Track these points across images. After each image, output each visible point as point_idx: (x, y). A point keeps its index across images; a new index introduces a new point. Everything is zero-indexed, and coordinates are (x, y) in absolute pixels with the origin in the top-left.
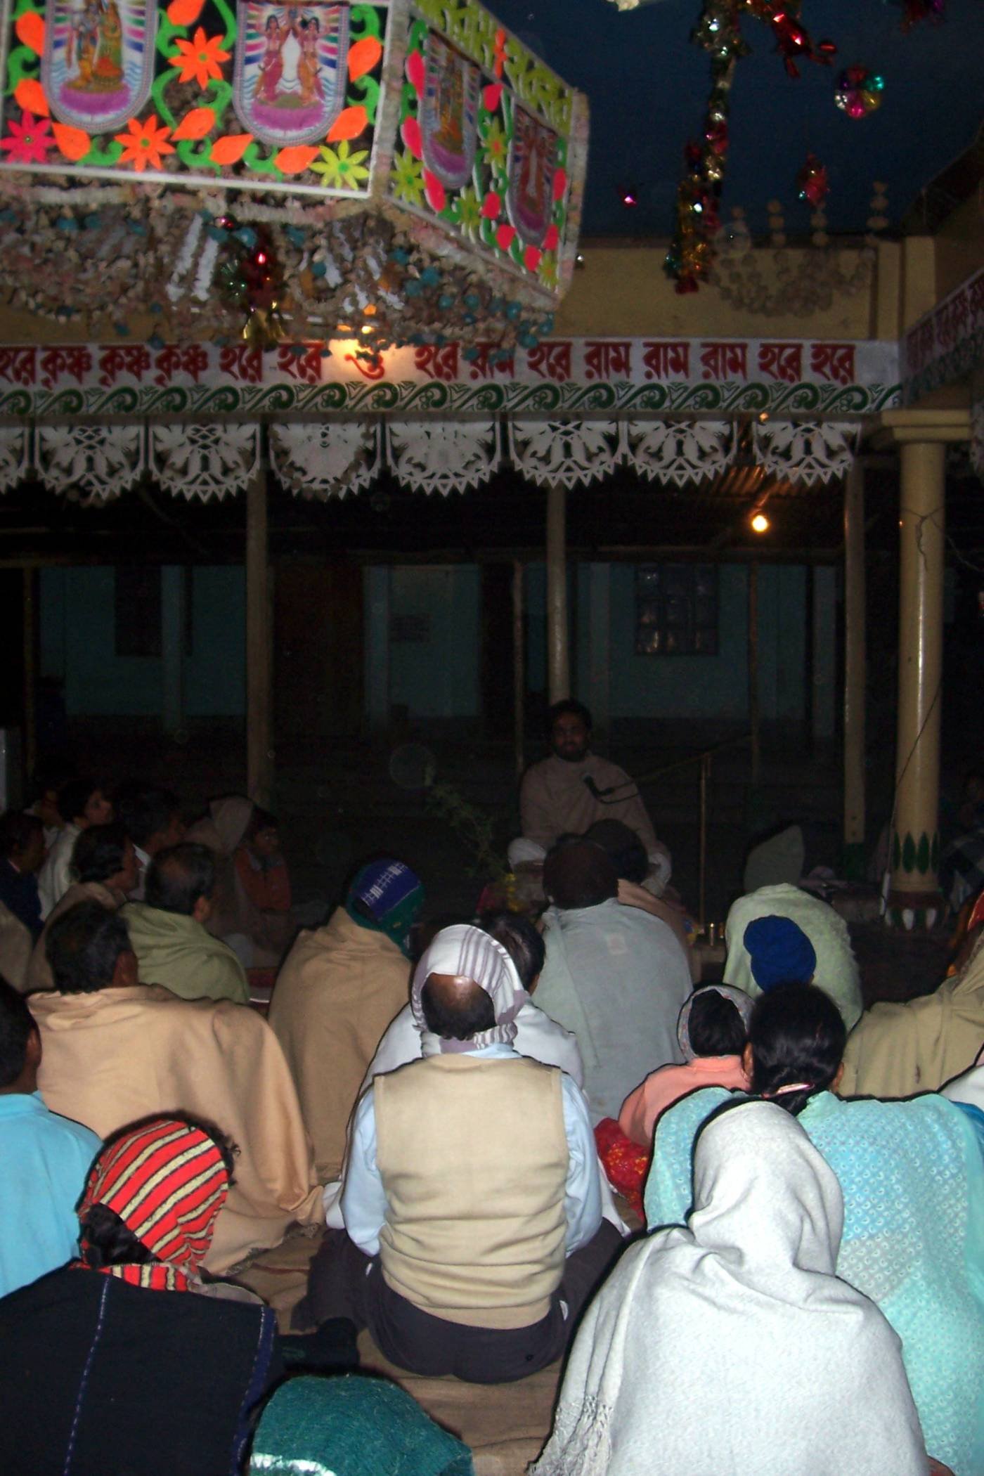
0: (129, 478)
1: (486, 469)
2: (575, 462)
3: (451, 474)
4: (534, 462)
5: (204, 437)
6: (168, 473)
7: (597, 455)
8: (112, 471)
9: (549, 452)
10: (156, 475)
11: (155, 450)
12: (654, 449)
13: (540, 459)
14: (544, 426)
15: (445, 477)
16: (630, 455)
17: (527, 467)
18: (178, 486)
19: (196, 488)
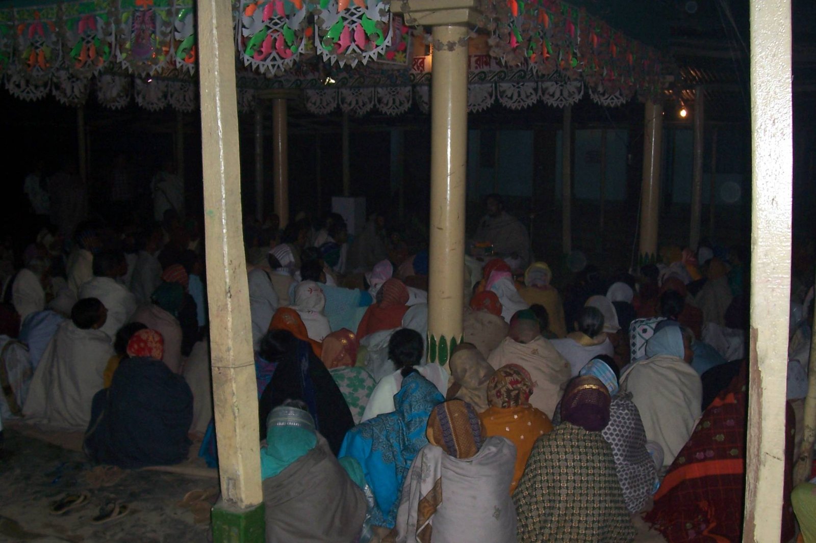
0: (369, 107)
1: (490, 102)
2: (522, 99)
3: (476, 104)
4: (507, 99)
5: (394, 92)
6: (382, 105)
7: (530, 96)
8: (364, 105)
9: (512, 95)
10: (378, 106)
11: (378, 97)
12: (551, 93)
13: (509, 98)
14: (510, 85)
15: (474, 105)
16: (542, 96)
17: (504, 102)
18: (385, 109)
19: (391, 110)
